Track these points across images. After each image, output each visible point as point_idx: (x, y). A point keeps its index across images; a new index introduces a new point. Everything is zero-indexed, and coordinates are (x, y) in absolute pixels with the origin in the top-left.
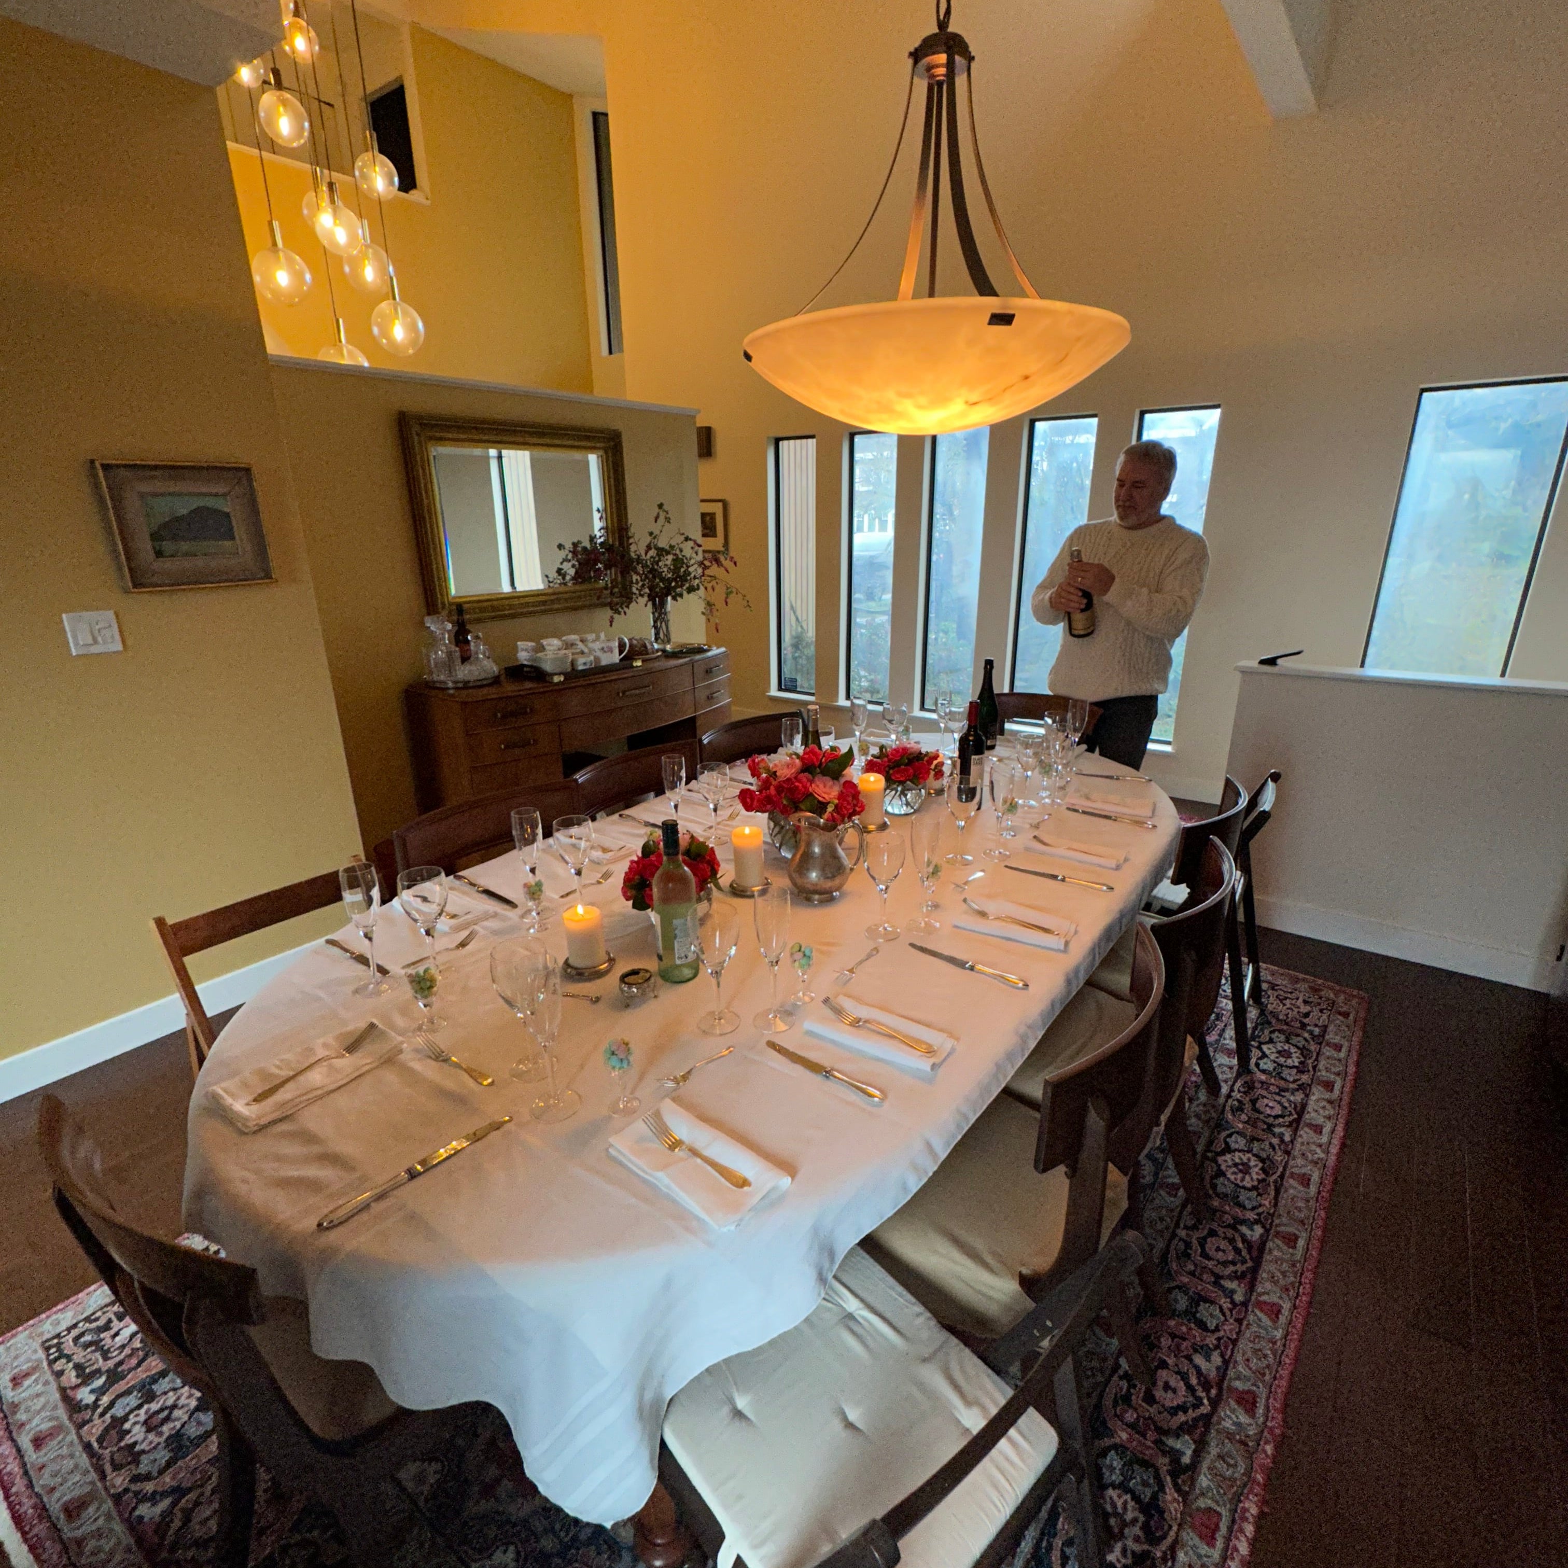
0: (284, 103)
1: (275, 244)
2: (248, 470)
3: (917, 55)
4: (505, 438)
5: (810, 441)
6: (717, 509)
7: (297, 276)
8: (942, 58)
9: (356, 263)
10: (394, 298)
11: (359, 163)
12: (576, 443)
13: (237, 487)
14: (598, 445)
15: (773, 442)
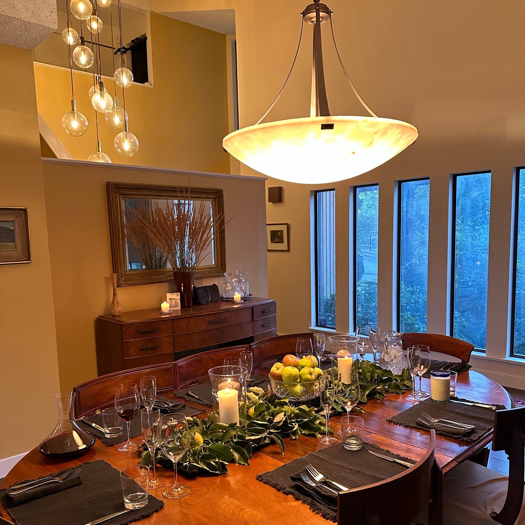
0: (84, 50)
1: (73, 110)
2: (25, 210)
3: (304, 14)
4: (160, 194)
5: (332, 192)
6: (284, 228)
7: (82, 123)
8: (314, 14)
9: (111, 116)
10: (126, 131)
11: (116, 73)
12: (198, 196)
13: (19, 218)
14: (211, 196)
15: (313, 193)
